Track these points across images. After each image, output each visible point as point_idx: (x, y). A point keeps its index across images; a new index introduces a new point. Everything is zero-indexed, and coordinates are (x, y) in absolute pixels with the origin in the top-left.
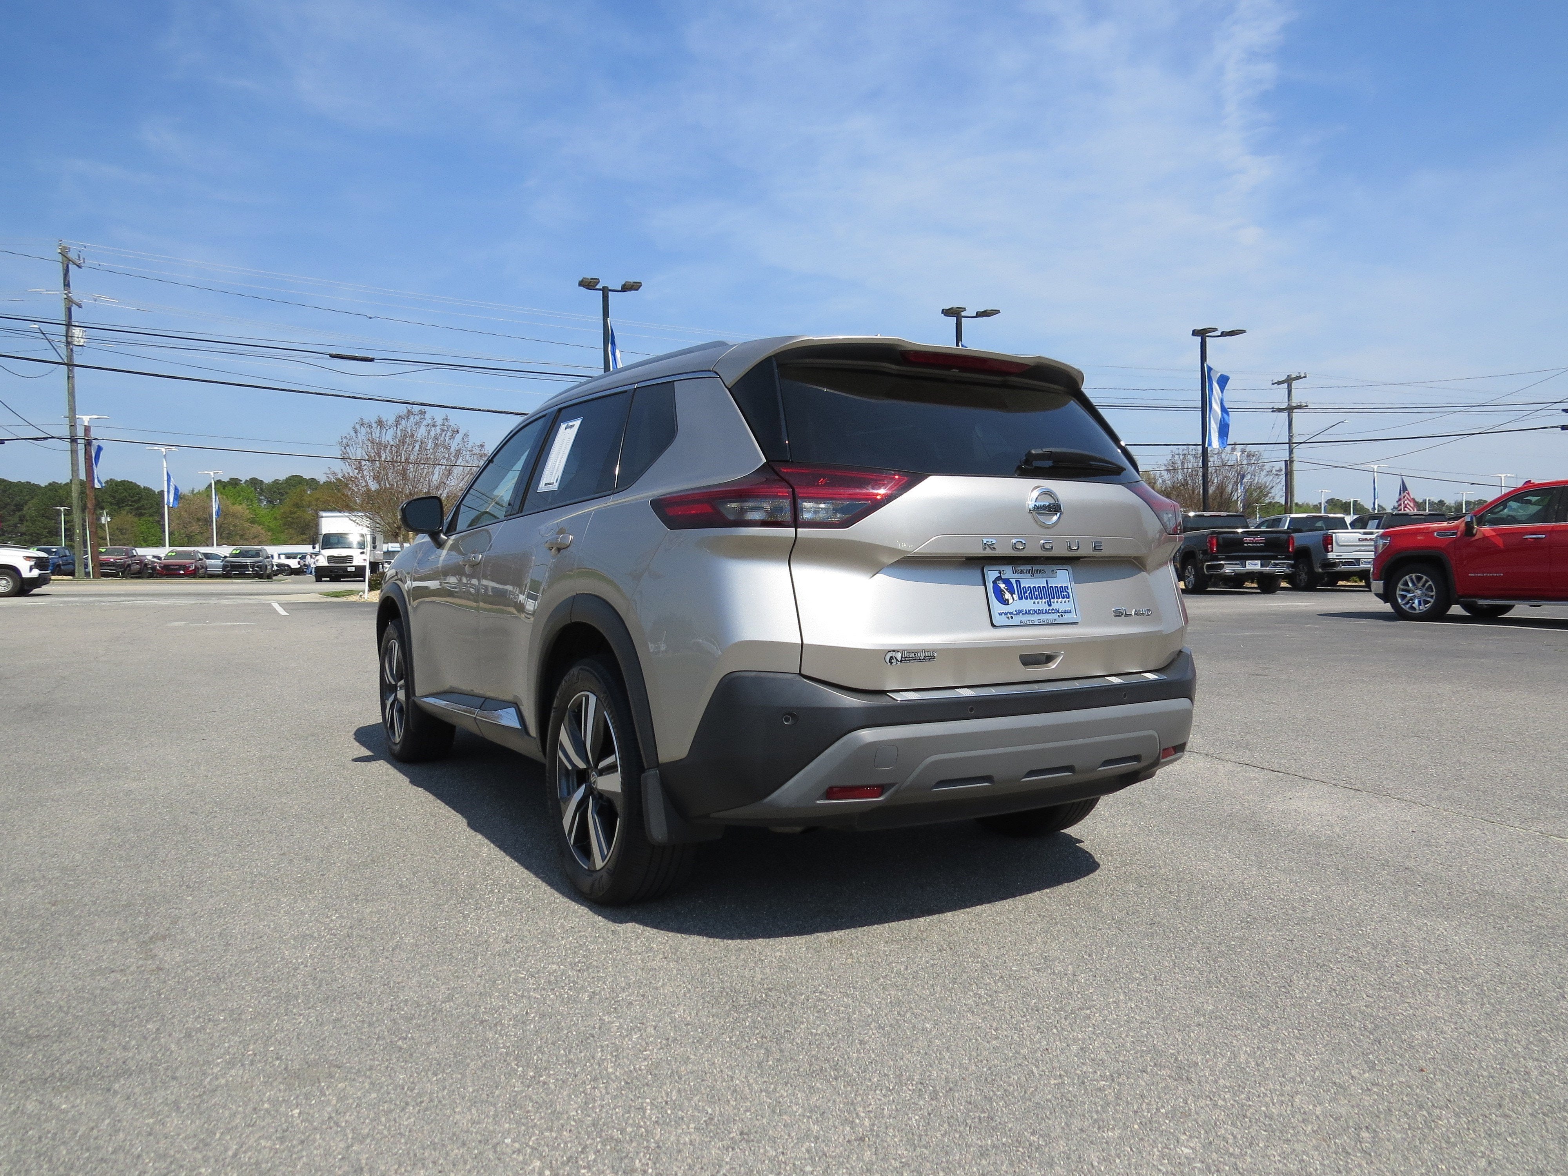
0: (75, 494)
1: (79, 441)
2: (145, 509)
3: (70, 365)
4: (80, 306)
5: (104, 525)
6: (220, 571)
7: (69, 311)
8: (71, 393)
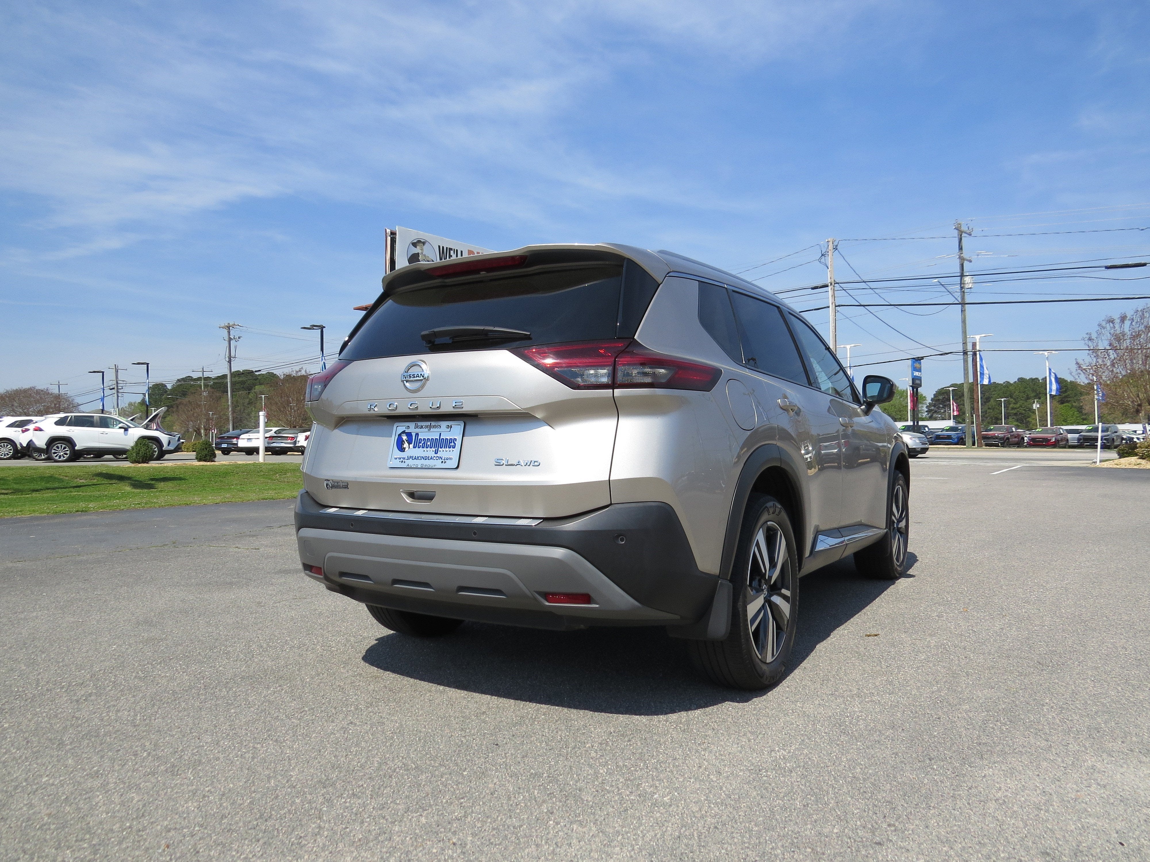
0: (966, 390)
1: (969, 353)
2: (1070, 398)
3: (963, 304)
4: (970, 261)
5: (1035, 410)
6: (1075, 443)
7: (962, 266)
8: (964, 322)
